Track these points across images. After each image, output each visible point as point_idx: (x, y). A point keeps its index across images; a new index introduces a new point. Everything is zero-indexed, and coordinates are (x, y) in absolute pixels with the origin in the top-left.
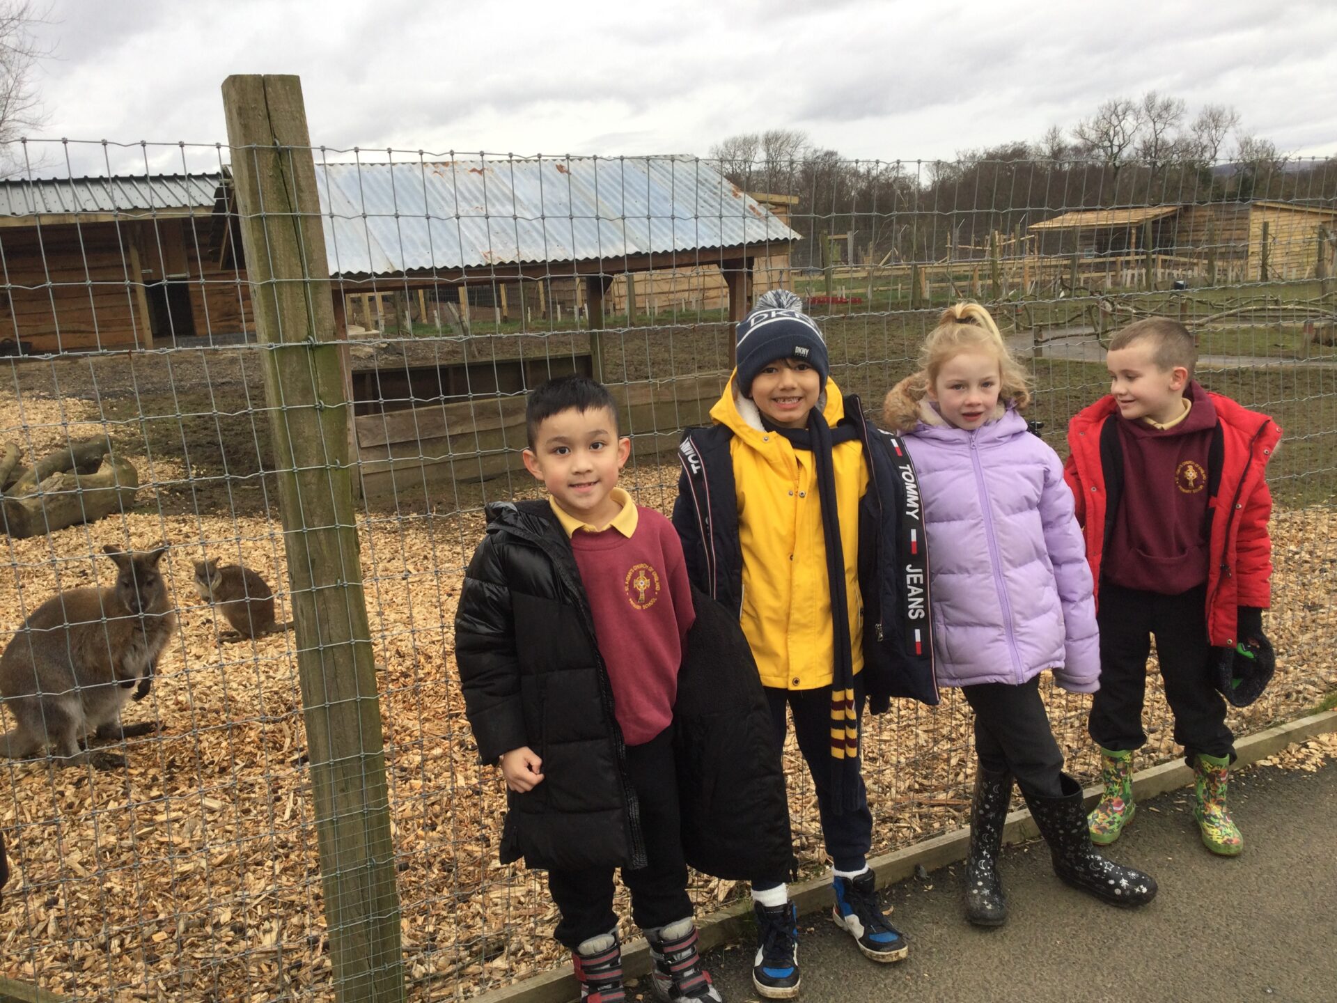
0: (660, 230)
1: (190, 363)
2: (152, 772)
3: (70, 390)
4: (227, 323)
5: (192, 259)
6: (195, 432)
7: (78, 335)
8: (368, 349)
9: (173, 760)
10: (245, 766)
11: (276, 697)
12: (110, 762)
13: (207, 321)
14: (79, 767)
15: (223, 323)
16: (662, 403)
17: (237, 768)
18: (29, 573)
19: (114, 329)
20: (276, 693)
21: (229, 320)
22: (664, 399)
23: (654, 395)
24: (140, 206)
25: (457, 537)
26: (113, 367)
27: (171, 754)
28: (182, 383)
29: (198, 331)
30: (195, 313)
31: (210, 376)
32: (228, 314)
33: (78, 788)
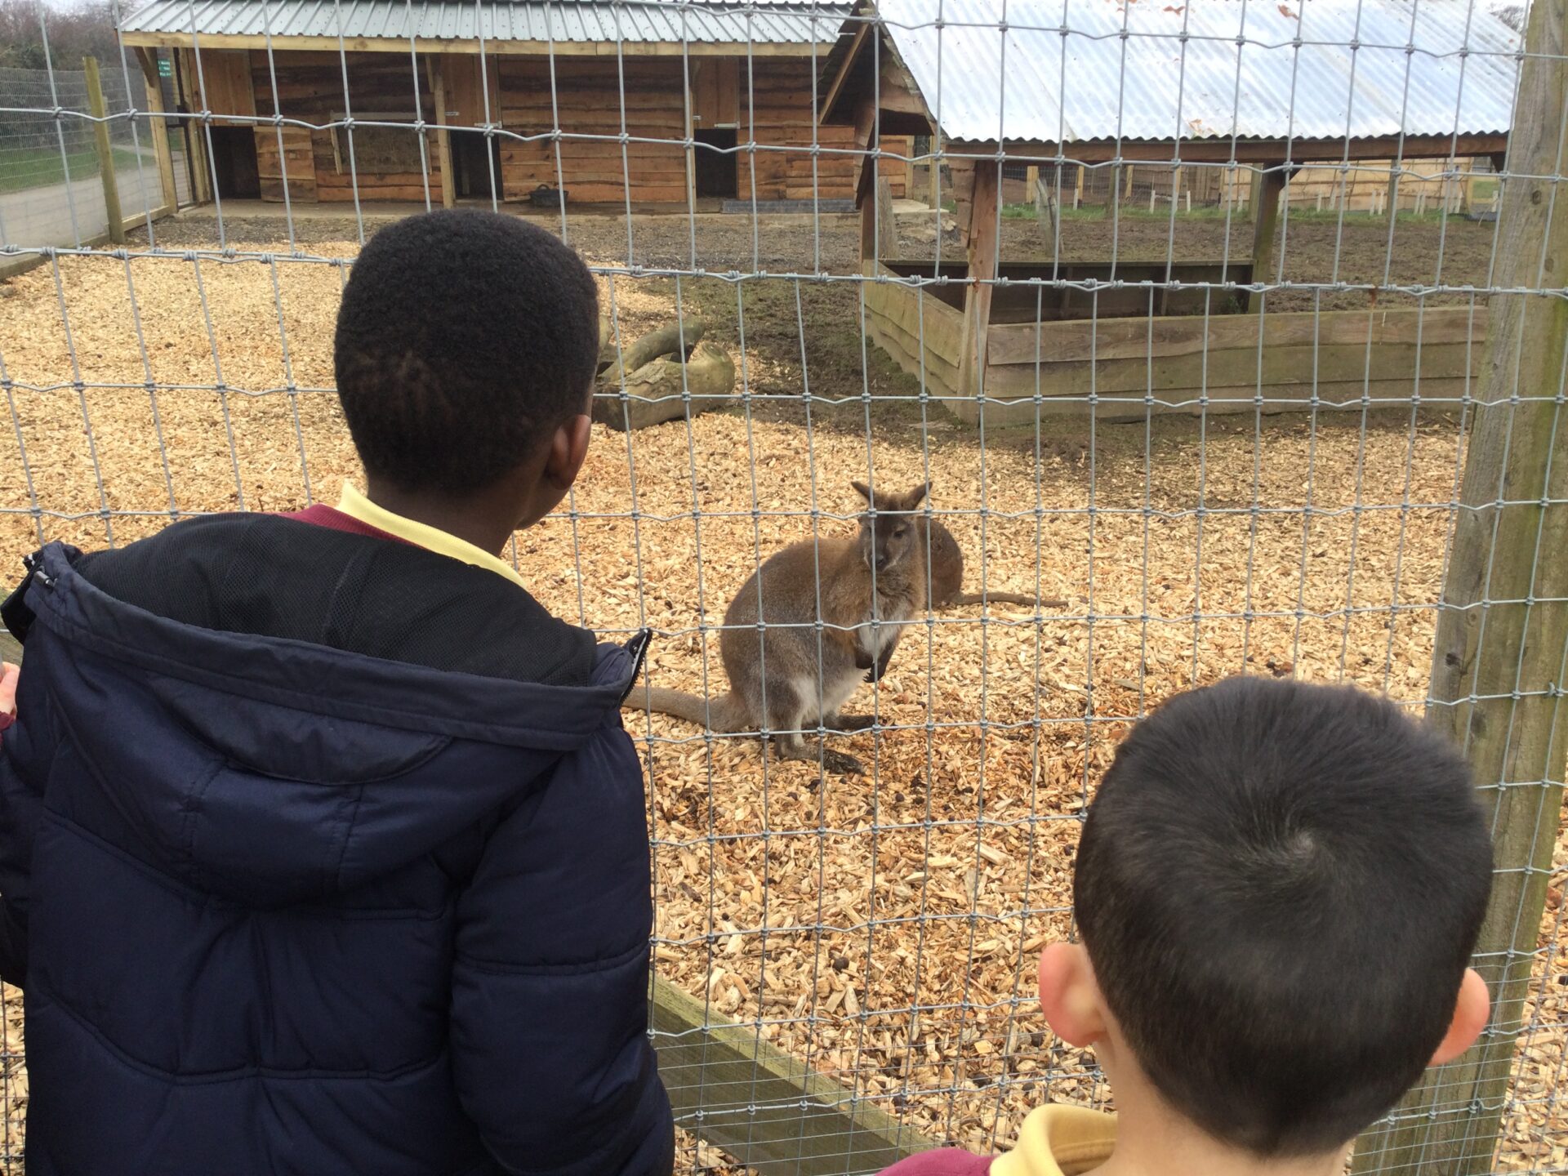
0: (1431, 103)
1: (736, 232)
2: (894, 786)
3: (614, 251)
4: (773, 187)
5: (745, 107)
6: (760, 318)
7: (615, 187)
8: (930, 232)
9: (919, 776)
10: (1012, 804)
11: (1005, 703)
12: (842, 765)
13: (752, 184)
14: (805, 762)
15: (768, 187)
16: (1384, 343)
17: (1002, 804)
18: (646, 478)
19: (652, 184)
20: (1005, 697)
21: (776, 183)
22: (1387, 338)
23: (1375, 332)
24: (704, 39)
25: (1127, 499)
26: (654, 229)
27: (915, 767)
28: (731, 256)
29: (742, 193)
30: (741, 173)
31: (759, 251)
32: (775, 177)
33: (814, 793)
